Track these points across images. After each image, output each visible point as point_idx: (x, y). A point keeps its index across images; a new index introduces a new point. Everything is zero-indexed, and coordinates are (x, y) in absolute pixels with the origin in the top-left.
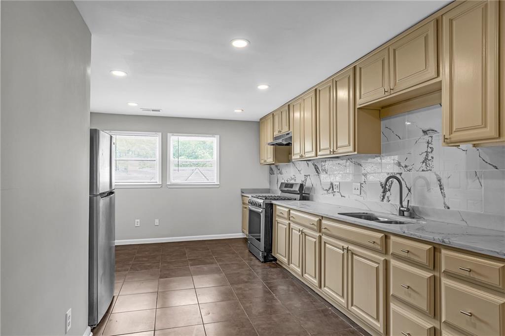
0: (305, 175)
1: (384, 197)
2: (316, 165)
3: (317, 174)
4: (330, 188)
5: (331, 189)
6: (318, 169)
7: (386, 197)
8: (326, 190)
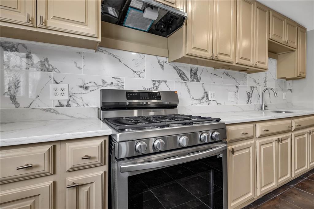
0: (153, 81)
1: (248, 101)
2: (180, 70)
3: (182, 81)
4: (204, 97)
5: (206, 98)
6: (185, 75)
7: (249, 101)
8: (197, 99)
